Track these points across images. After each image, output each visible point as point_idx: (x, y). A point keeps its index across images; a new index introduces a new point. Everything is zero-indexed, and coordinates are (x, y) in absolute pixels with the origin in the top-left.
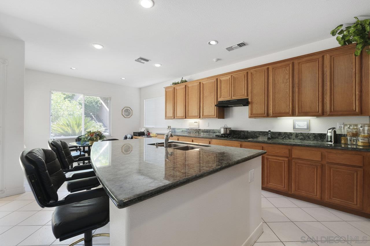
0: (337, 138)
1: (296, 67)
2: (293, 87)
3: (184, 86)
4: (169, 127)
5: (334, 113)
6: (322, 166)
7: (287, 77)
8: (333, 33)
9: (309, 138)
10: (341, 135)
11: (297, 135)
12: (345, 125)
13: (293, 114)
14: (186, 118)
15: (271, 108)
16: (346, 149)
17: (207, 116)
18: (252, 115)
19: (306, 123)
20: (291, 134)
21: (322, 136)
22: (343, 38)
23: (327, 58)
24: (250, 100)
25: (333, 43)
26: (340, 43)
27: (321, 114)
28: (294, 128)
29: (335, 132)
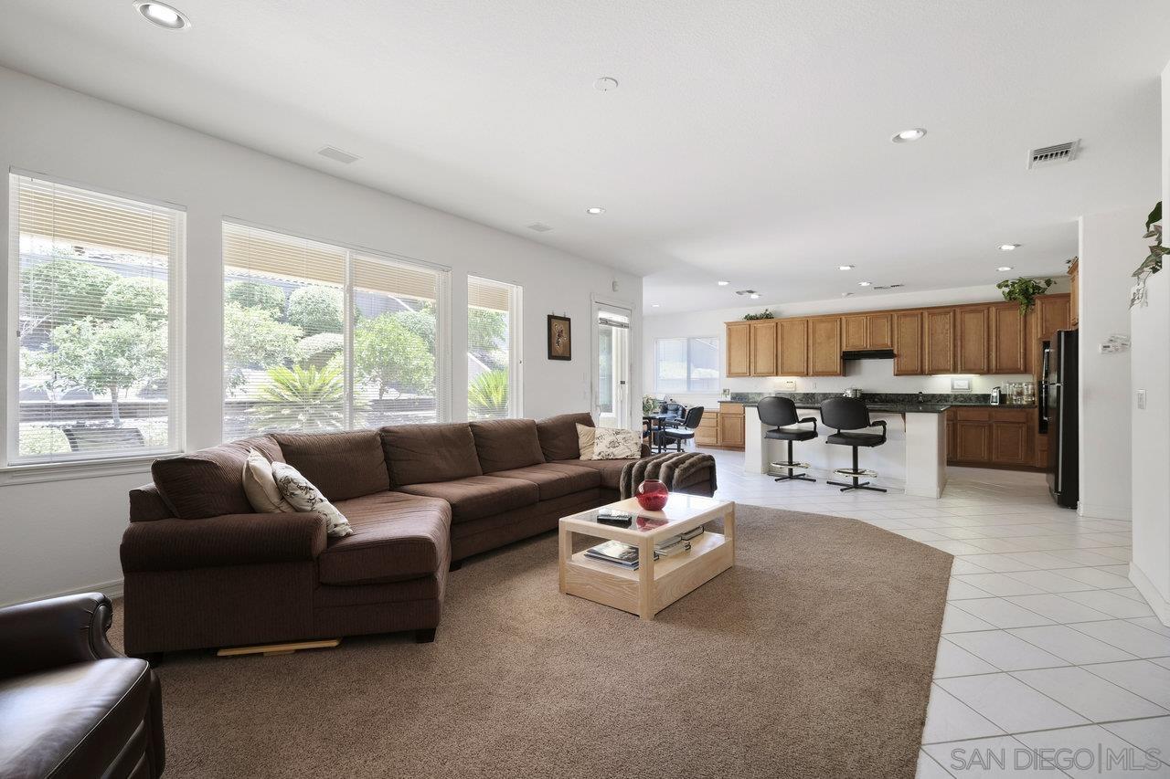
0: (1003, 397)
1: (958, 316)
2: (954, 340)
3: (774, 324)
4: (725, 391)
5: (1000, 371)
6: (990, 426)
7: (947, 326)
8: (1000, 286)
9: (970, 399)
10: (1005, 395)
11: (956, 397)
12: (1011, 384)
13: (955, 371)
14: (777, 375)
15: (927, 364)
16: (1012, 407)
17: (823, 372)
18: (899, 373)
19: (967, 382)
20: (948, 396)
21: (986, 397)
22: (1010, 293)
23: (993, 310)
24: (895, 352)
25: (997, 294)
26: (1006, 298)
27: (987, 371)
28: (953, 388)
29: (1000, 391)
